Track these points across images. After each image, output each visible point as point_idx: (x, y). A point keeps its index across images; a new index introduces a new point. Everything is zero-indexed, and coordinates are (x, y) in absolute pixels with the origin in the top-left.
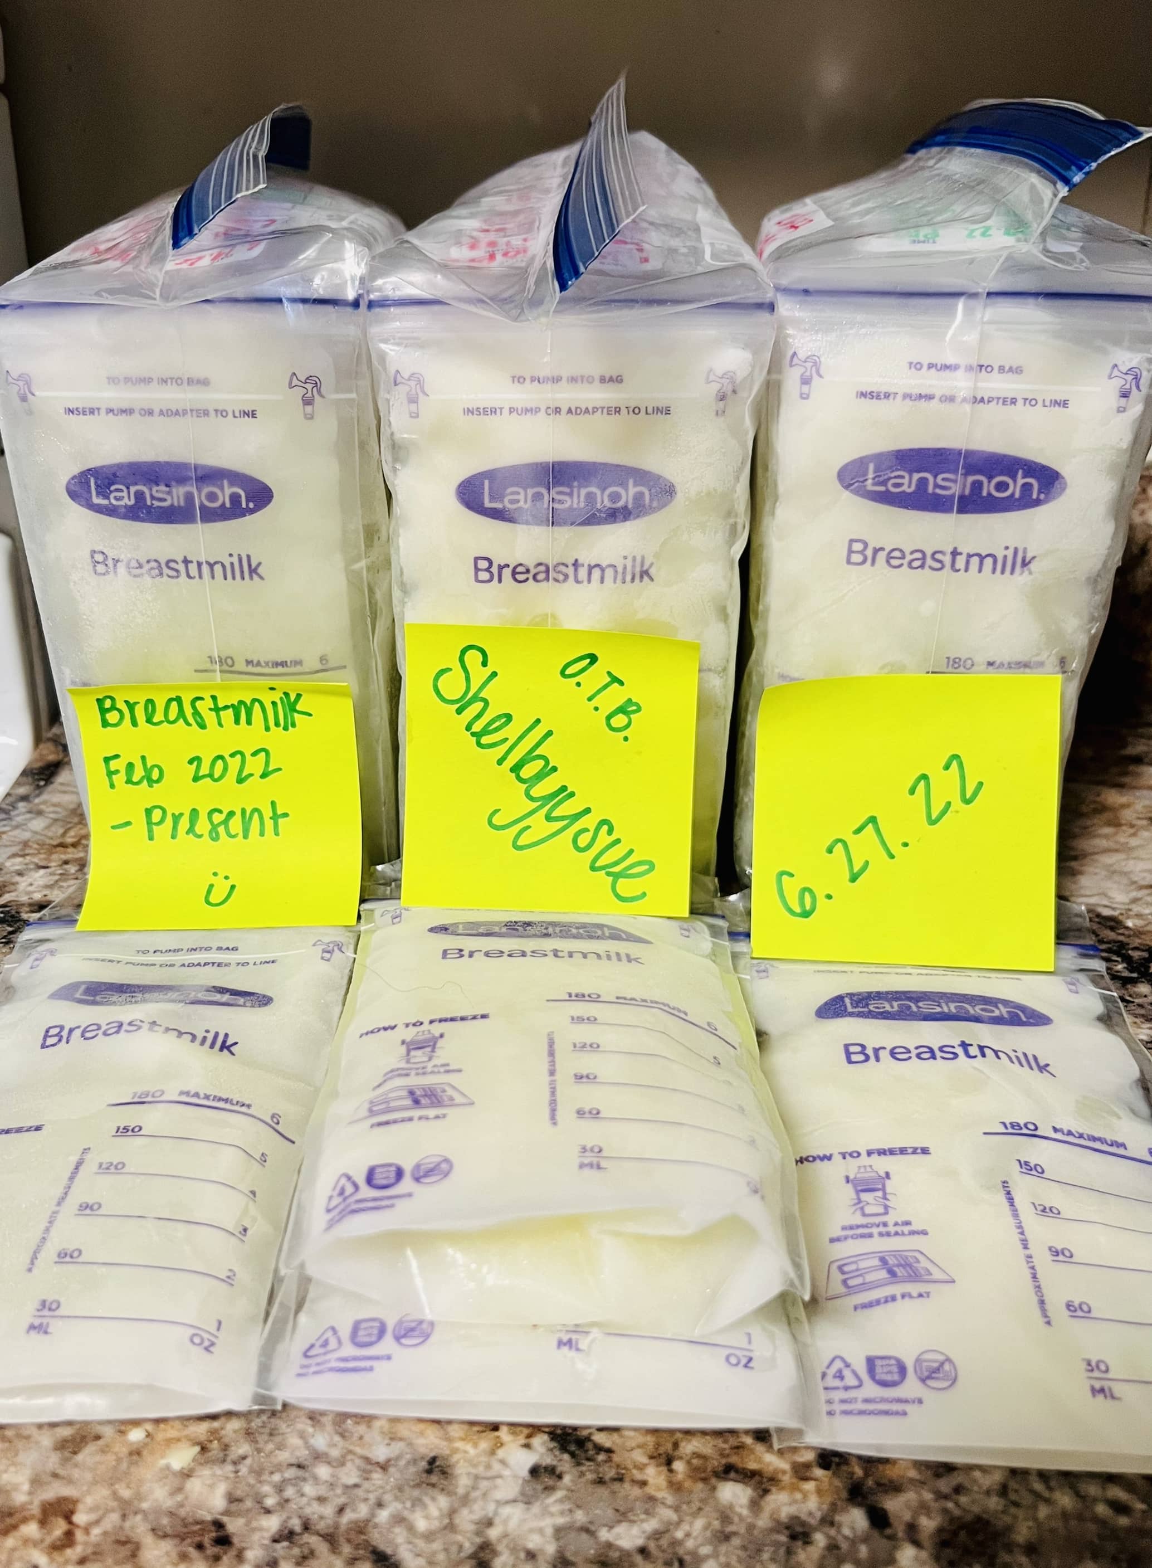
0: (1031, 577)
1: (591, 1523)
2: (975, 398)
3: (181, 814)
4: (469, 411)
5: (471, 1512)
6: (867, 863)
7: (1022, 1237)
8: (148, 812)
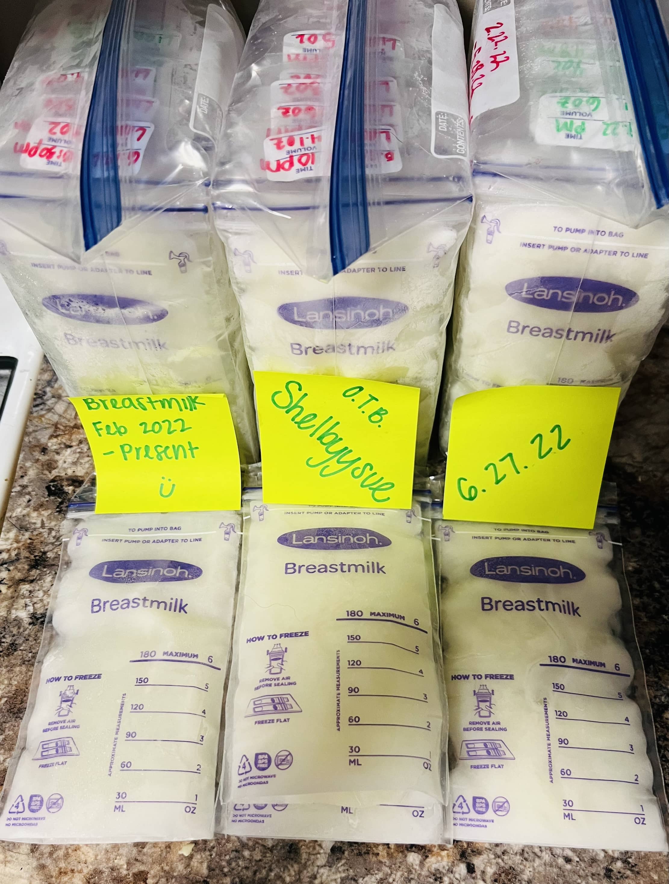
0: (612, 343)
1: (356, 876)
2: (592, 250)
3: (140, 448)
4: (283, 272)
5: (308, 872)
6: (505, 475)
7: (548, 733)
8: (122, 447)
